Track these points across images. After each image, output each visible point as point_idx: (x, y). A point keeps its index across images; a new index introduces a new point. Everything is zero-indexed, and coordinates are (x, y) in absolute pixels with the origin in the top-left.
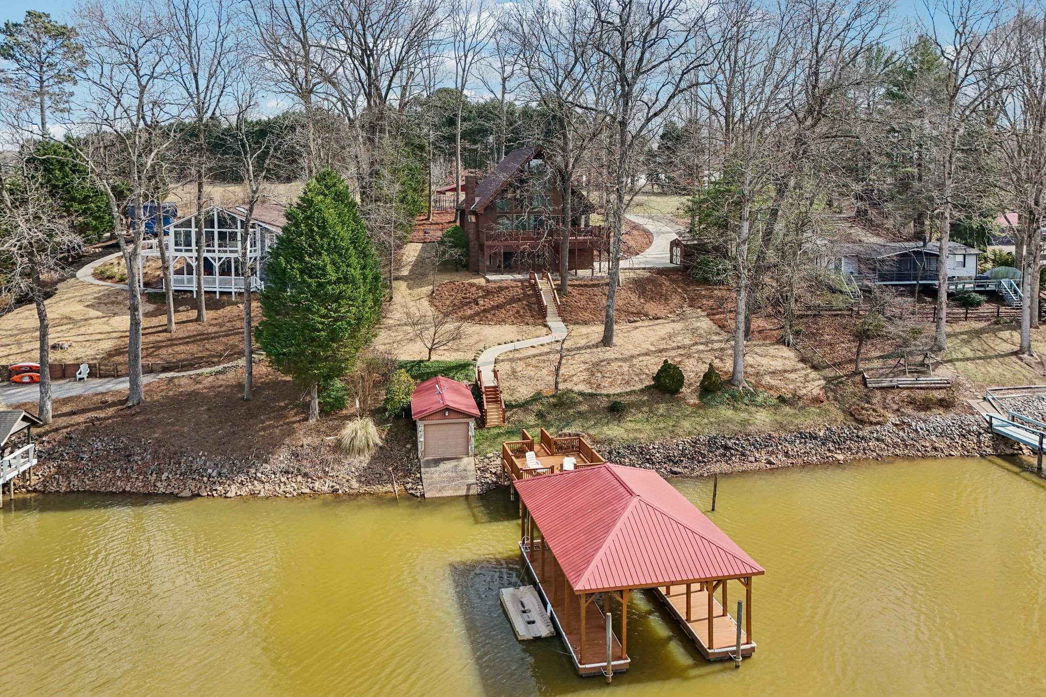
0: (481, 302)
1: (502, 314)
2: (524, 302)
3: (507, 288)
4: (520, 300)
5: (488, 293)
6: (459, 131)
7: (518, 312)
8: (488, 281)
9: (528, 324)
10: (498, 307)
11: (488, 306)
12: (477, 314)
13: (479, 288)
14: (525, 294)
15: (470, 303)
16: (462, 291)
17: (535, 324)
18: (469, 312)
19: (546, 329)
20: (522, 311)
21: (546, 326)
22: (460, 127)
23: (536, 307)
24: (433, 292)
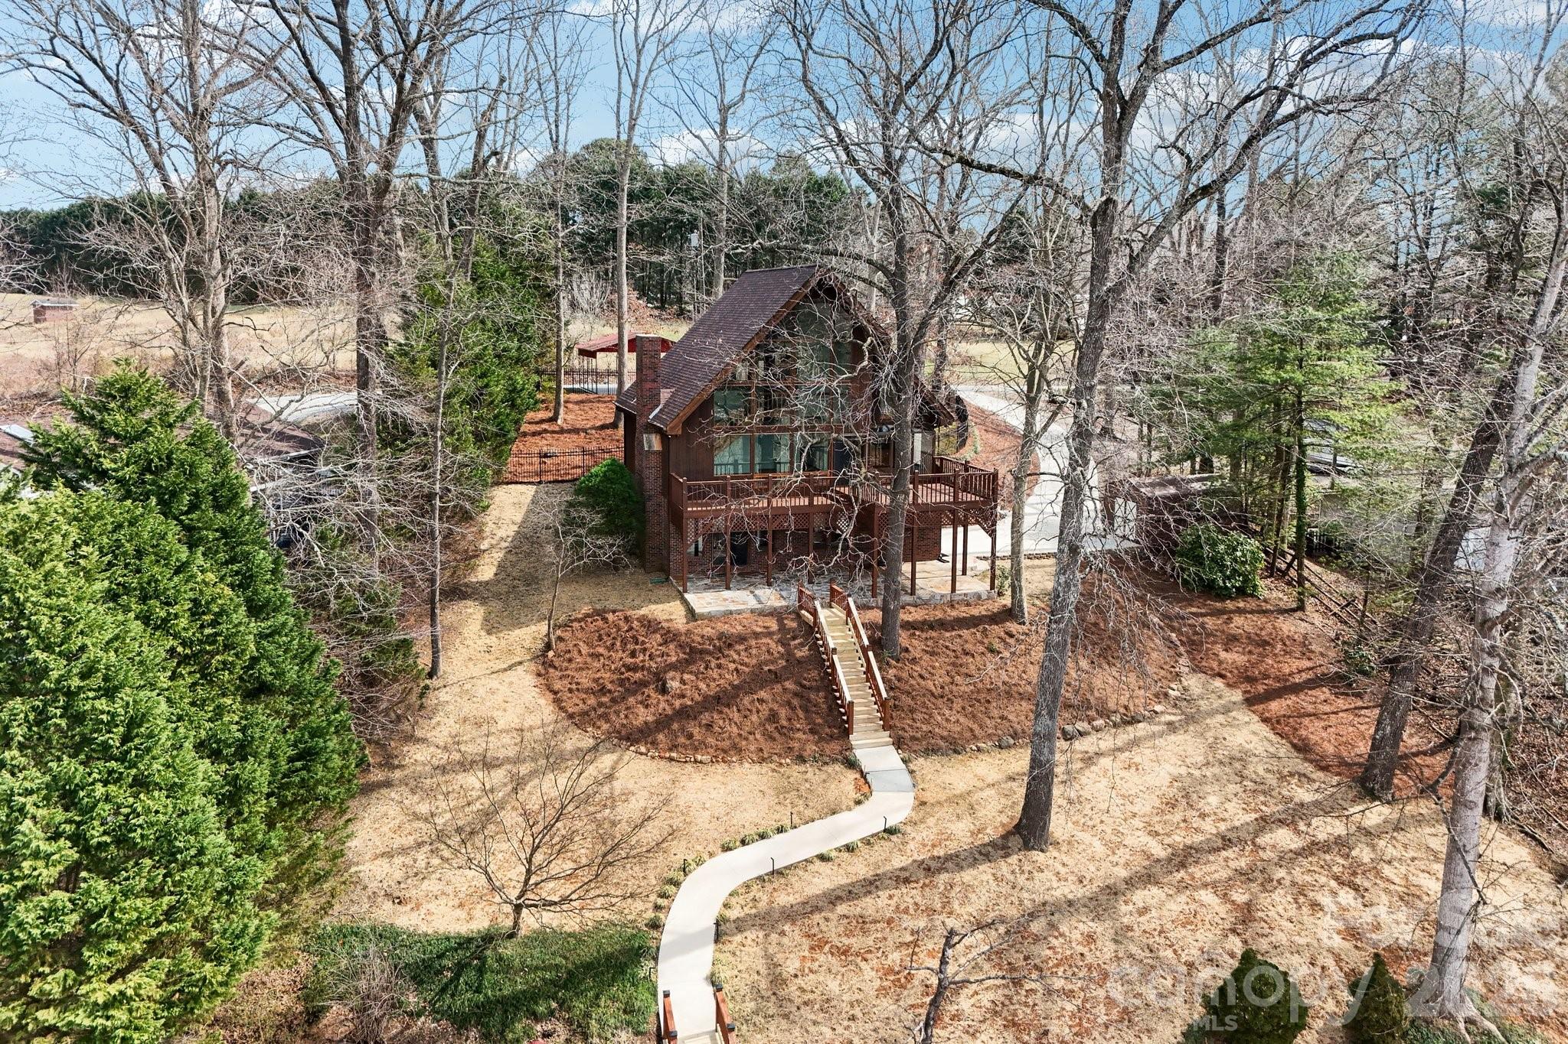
0: (674, 685)
1: (730, 723)
2: (789, 685)
3: (742, 639)
4: (776, 677)
5: (693, 655)
6: (623, 224)
7: (773, 717)
8: (691, 614)
9: (801, 759)
10: (720, 701)
11: (692, 697)
12: (663, 723)
13: (670, 636)
14: (789, 655)
15: (643, 684)
16: (624, 643)
17: (822, 760)
18: (643, 716)
19: (852, 775)
20: (783, 713)
21: (852, 764)
22: (626, 214)
23: (819, 698)
24: (548, 646)
